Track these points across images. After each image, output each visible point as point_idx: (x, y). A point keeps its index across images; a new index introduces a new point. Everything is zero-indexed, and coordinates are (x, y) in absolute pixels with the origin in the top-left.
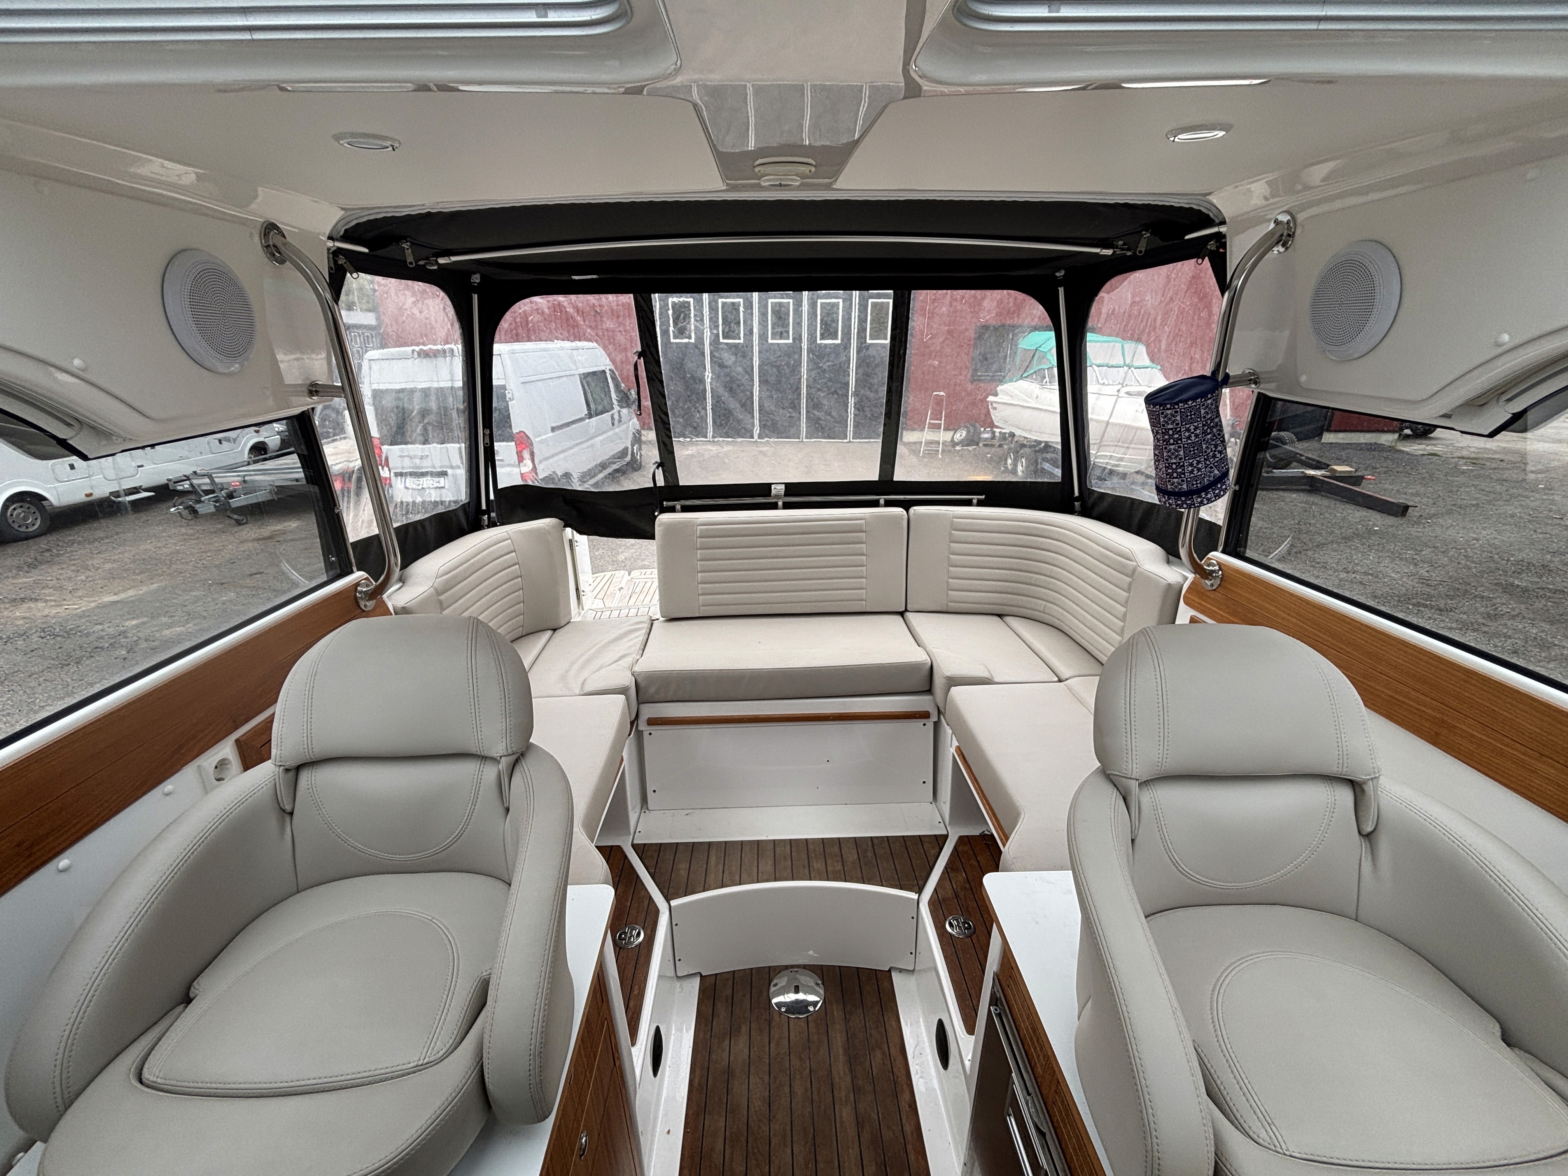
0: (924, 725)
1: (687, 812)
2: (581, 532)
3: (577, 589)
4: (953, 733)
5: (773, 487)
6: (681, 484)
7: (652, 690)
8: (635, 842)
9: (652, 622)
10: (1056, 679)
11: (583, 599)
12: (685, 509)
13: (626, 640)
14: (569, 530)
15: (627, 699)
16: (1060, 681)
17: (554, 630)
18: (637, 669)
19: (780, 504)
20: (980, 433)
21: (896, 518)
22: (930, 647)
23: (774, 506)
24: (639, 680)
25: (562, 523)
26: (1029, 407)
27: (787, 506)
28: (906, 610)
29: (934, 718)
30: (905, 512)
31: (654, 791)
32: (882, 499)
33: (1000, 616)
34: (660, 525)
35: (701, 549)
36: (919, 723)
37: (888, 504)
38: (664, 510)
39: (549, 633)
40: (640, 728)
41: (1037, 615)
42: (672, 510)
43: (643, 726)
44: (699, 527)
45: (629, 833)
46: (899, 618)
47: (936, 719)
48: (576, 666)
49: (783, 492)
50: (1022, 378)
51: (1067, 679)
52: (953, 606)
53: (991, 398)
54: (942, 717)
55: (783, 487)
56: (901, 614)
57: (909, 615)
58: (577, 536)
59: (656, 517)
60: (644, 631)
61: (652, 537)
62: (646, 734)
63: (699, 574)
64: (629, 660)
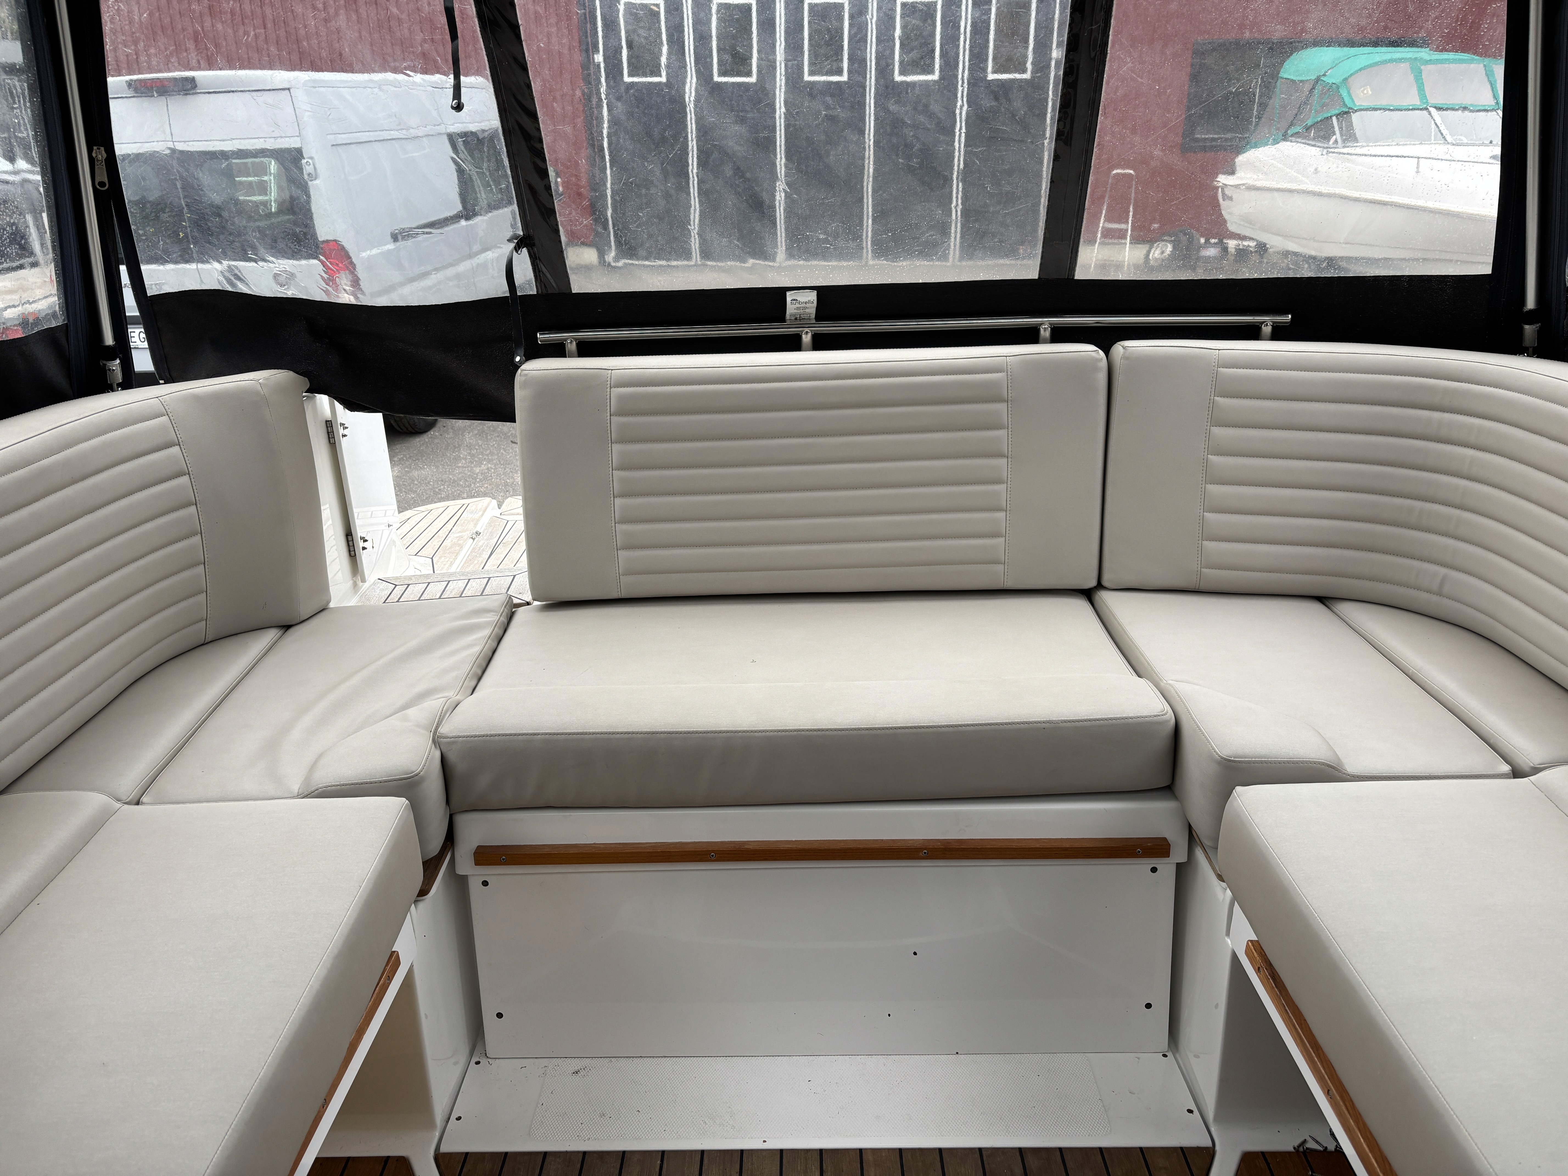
0: (1154, 870)
1: (576, 1064)
2: (352, 406)
3: (349, 535)
4: (1235, 898)
5: (790, 296)
6: (576, 289)
7: (483, 781)
8: (444, 1149)
9: (511, 610)
10: (1506, 768)
11: (365, 558)
12: (587, 350)
13: (439, 653)
14: (323, 400)
15: (416, 807)
16: (1517, 773)
17: (286, 627)
18: (446, 729)
19: (807, 339)
20: (1200, 247)
21: (1082, 367)
22: (1170, 676)
23: (792, 344)
24: (452, 757)
25: (305, 383)
26: (1298, 191)
27: (821, 343)
28: (1100, 586)
29: (1179, 854)
30: (1101, 353)
31: (500, 1015)
32: (1045, 324)
33: (1323, 600)
34: (525, 384)
35: (620, 441)
36: (1140, 867)
37: (1060, 335)
38: (536, 352)
39: (271, 635)
40: (461, 870)
41: (1423, 599)
42: (557, 351)
43: (465, 865)
44: (616, 391)
45: (431, 1124)
46: (1081, 604)
47: (1183, 859)
48: (307, 720)
49: (812, 310)
50: (1285, 138)
51: (1536, 770)
52: (1214, 576)
53: (1222, 179)
54: (1199, 854)
55: (812, 296)
56: (1088, 594)
57: (1109, 599)
58: (343, 414)
59: (517, 367)
60: (487, 632)
61: (510, 417)
62: (474, 885)
63: (618, 501)
64: (434, 704)
